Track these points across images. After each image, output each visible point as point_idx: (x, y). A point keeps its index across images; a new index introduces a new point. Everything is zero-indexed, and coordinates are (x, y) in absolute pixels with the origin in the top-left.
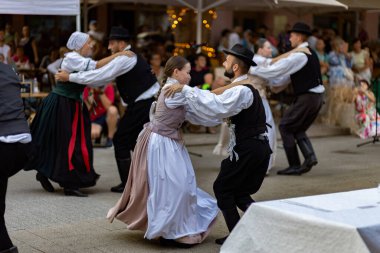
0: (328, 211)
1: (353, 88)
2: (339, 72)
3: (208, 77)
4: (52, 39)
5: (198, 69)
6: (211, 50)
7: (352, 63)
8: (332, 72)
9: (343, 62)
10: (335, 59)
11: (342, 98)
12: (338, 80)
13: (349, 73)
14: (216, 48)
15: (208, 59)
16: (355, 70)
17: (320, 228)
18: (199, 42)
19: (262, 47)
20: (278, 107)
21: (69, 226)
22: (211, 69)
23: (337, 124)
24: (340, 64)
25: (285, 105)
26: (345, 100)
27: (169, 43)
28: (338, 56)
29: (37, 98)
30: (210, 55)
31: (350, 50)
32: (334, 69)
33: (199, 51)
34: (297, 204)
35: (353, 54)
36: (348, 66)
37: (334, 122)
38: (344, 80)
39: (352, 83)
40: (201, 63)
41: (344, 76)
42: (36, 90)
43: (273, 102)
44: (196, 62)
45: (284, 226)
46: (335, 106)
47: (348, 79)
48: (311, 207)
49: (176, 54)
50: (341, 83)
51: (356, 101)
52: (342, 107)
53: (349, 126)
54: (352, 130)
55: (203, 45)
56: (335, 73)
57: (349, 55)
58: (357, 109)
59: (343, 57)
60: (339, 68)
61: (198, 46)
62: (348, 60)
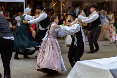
0: (101, 64)
1: (109, 25)
2: (104, 20)
3: (64, 22)
4: (16, 9)
5: (61, 19)
6: (65, 13)
7: (108, 18)
8: (102, 21)
9: (106, 18)
10: (103, 17)
11: (105, 29)
12: (104, 23)
13: (107, 21)
14: (66, 13)
15: (64, 16)
16: (109, 20)
17: (98, 69)
18: (61, 11)
19: (81, 12)
20: (86, 31)
21: (21, 68)
22: (65, 19)
23: (104, 37)
24: (105, 18)
25: (87, 31)
26: (106, 29)
27: (52, 11)
28: (104, 16)
29: (11, 28)
30: (65, 15)
31: (108, 14)
32: (103, 20)
33: (61, 14)
34: (91, 62)
35: (109, 15)
36: (107, 19)
37: (103, 36)
38: (106, 23)
39: (108, 24)
40: (62, 17)
41: (106, 22)
42: (11, 25)
43: (84, 30)
44: (60, 17)
45: (87, 69)
46: (103, 31)
47: (107, 23)
48: (95, 63)
49: (54, 15)
50: (105, 24)
51: (110, 30)
52: (105, 31)
53: (107, 37)
54: (108, 39)
55: (63, 12)
56: (103, 21)
57: (107, 15)
58: (110, 32)
59: (106, 16)
60: (104, 19)
61: (61, 12)
62: (107, 17)
